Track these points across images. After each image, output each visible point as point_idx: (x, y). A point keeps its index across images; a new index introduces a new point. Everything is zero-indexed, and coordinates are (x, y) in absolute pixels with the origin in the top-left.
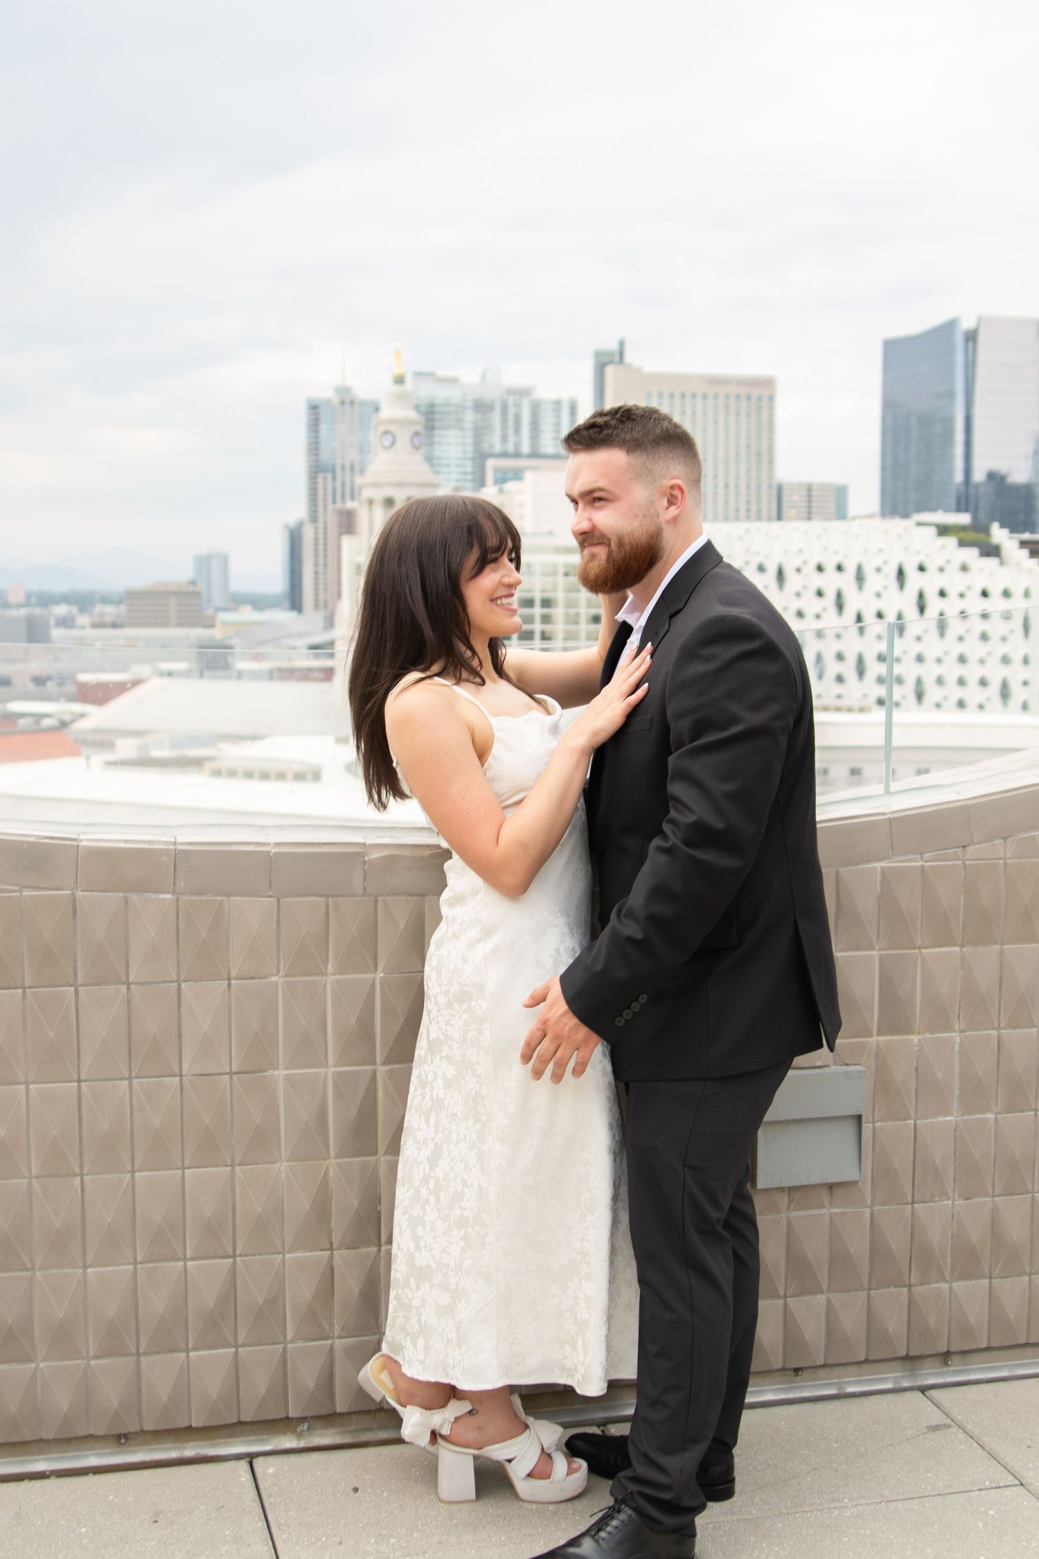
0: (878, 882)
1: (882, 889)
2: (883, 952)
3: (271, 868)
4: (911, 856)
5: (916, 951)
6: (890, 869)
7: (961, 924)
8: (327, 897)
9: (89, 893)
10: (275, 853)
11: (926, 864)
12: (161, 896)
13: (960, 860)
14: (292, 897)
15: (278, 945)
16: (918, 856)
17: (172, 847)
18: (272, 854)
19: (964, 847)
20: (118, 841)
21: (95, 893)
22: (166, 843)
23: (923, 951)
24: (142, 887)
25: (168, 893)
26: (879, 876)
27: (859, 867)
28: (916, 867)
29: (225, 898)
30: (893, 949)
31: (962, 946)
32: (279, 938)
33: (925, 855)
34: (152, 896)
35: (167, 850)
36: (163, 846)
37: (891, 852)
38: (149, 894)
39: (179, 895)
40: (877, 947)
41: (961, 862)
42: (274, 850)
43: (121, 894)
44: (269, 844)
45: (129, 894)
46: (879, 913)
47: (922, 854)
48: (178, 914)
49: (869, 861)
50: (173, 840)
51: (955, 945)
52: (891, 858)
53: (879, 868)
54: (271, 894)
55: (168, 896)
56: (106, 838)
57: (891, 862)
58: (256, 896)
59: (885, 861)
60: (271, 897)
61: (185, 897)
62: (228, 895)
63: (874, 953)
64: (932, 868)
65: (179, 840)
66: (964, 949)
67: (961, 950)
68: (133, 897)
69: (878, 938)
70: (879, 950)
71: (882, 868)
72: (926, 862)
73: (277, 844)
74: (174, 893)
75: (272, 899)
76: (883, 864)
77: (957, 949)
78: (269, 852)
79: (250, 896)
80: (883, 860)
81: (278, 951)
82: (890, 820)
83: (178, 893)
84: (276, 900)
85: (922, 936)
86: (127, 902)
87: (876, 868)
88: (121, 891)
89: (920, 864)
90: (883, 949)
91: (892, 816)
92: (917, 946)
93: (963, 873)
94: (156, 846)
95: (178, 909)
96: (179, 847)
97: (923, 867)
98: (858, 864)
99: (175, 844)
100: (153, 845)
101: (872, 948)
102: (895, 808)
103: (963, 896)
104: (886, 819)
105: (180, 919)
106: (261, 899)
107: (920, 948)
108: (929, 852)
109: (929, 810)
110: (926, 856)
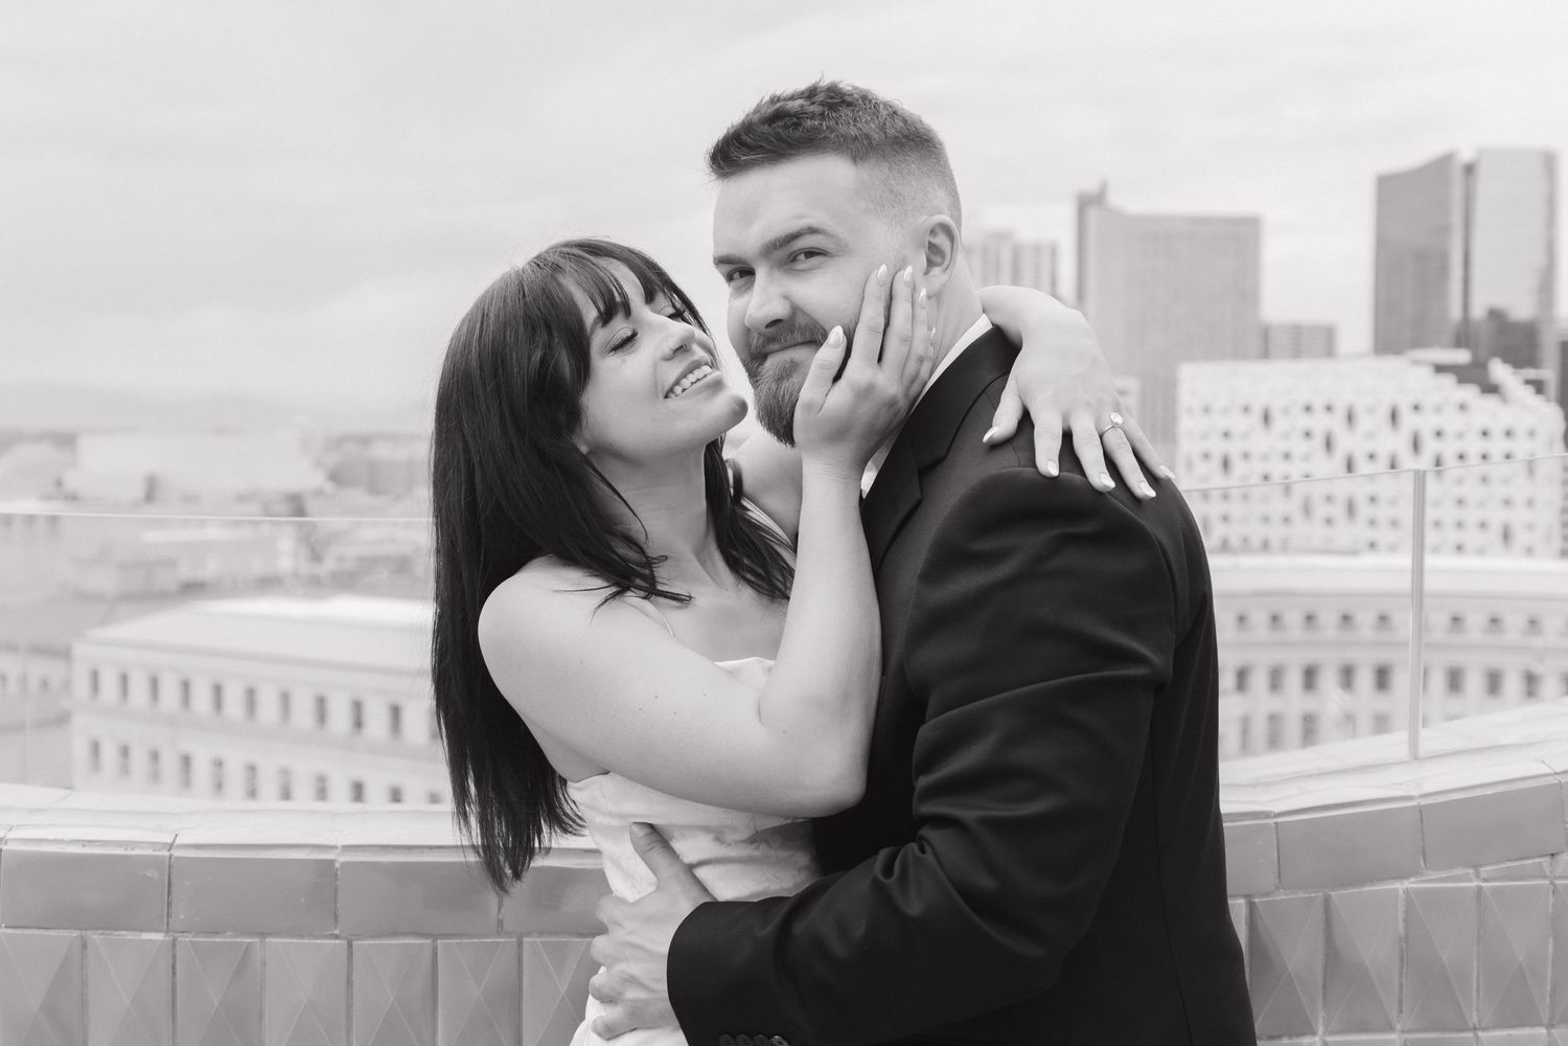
0: (1401, 915)
1: (1406, 928)
2: (1410, 1036)
3: (336, 889)
4: (1459, 871)
5: (1469, 1035)
6: (1418, 892)
7: (1549, 988)
8: (434, 937)
9: (19, 931)
10: (343, 864)
11: (1484, 884)
12: (146, 936)
13: (1544, 877)
14: (373, 937)
15: (349, 1017)
16: (1471, 871)
17: (166, 853)
18: (337, 865)
19: (1553, 855)
20: (72, 842)
21: (30, 932)
22: (154, 845)
23: (1480, 1034)
24: (110, 920)
25: (157, 931)
26: (1401, 907)
27: (1366, 889)
28: (1470, 888)
29: (256, 940)
30: (1426, 1030)
31: (1550, 1026)
32: (349, 1006)
33: (1482, 869)
34: (128, 935)
35: (156, 857)
36: (150, 852)
37: (1422, 863)
38: (124, 933)
39: (176, 935)
40: (1399, 1027)
41: (1548, 882)
42: (342, 859)
43: (75, 934)
44: (334, 847)
45: (89, 932)
46: (1402, 968)
47: (1476, 867)
48: (174, 967)
49: (1382, 880)
50: (170, 840)
51: (1540, 1024)
52: (1421, 874)
53: (1401, 892)
54: (337, 932)
55: (158, 937)
56: (50, 838)
57: (1422, 881)
58: (312, 936)
59: (1413, 880)
60: (337, 937)
61: (186, 939)
62: (263, 935)
63: (1394, 1036)
64: (1496, 890)
65: (179, 841)
66: (1553, 1031)
67: (1549, 1034)
68: (95, 937)
69: (1401, 1011)
70: (1403, 1032)
71: (1406, 891)
72: (1485, 880)
73: (347, 848)
74: (167, 932)
75: (337, 942)
76: (1409, 884)
77: (1542, 1031)
78: (331, 862)
79: (301, 936)
80: (1406, 877)
81: (349, 1030)
82: (1421, 810)
83: (175, 932)
84: (346, 942)
85: (1478, 1010)
86: (84, 946)
87: (1397, 890)
88: (76, 929)
89: (1473, 884)
90: (1410, 1031)
91: (1423, 802)
92: (1471, 1026)
93: (1551, 900)
94: (137, 852)
95: (174, 957)
96: (177, 853)
97: (1480, 889)
98: (1362, 883)
99: (171, 846)
100: (133, 849)
101: (1390, 1028)
102: (1429, 788)
103: (1551, 940)
104: (1413, 807)
105: (178, 976)
106: (318, 941)
107: (1475, 1029)
108: (1491, 864)
109: (1489, 791)
110: (1486, 870)
